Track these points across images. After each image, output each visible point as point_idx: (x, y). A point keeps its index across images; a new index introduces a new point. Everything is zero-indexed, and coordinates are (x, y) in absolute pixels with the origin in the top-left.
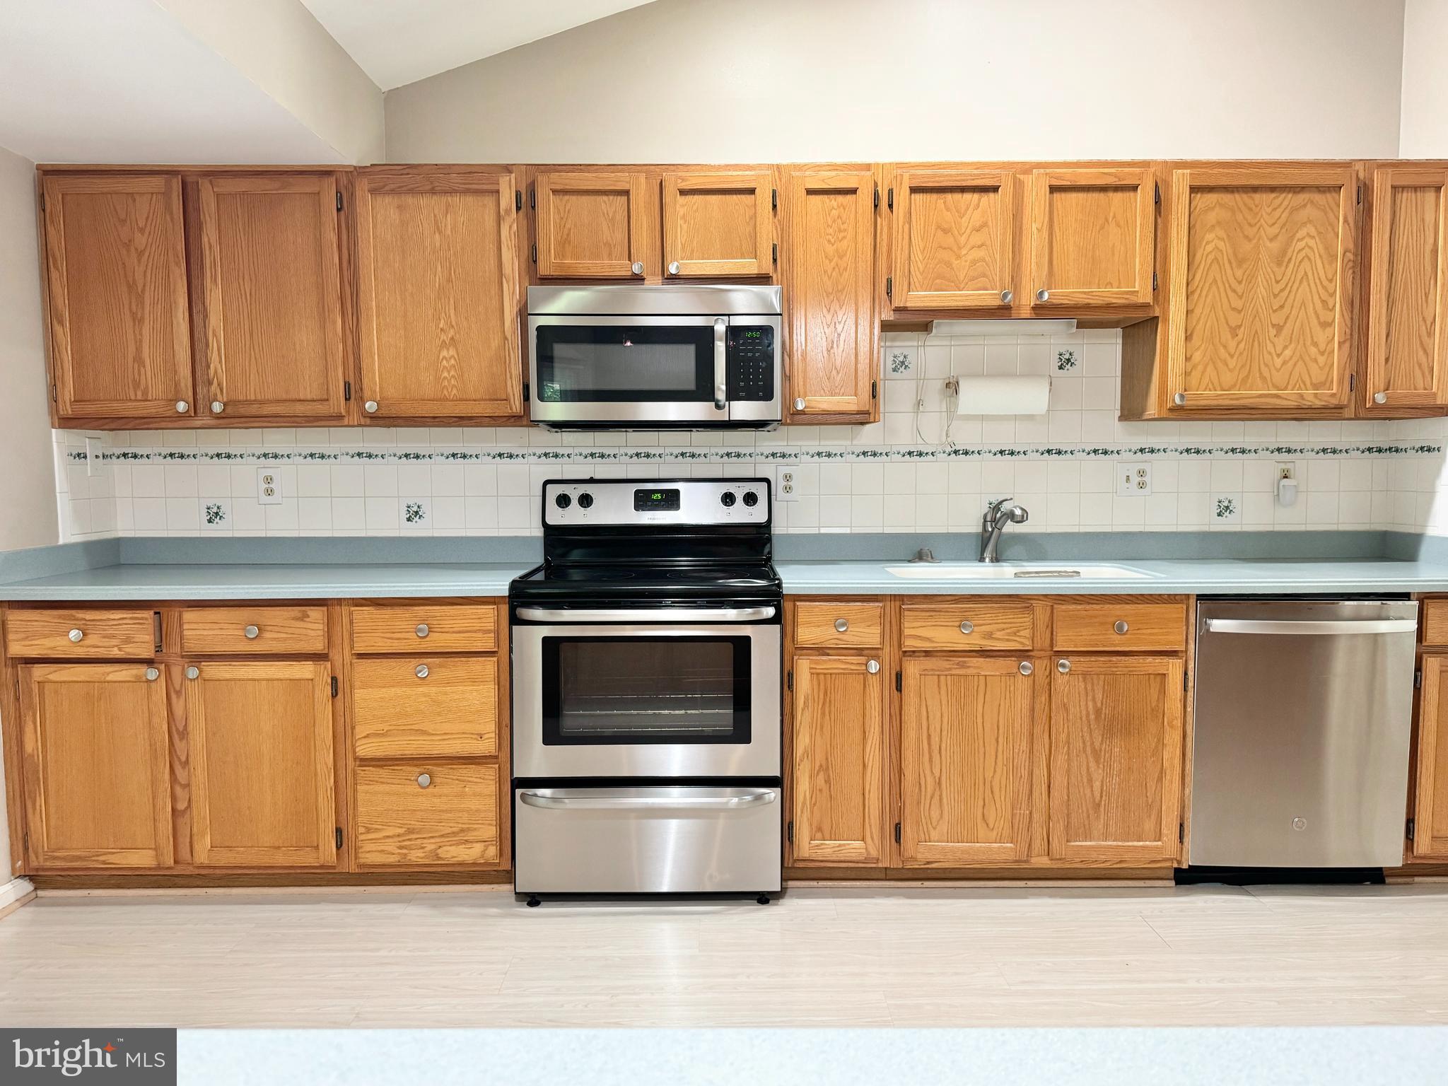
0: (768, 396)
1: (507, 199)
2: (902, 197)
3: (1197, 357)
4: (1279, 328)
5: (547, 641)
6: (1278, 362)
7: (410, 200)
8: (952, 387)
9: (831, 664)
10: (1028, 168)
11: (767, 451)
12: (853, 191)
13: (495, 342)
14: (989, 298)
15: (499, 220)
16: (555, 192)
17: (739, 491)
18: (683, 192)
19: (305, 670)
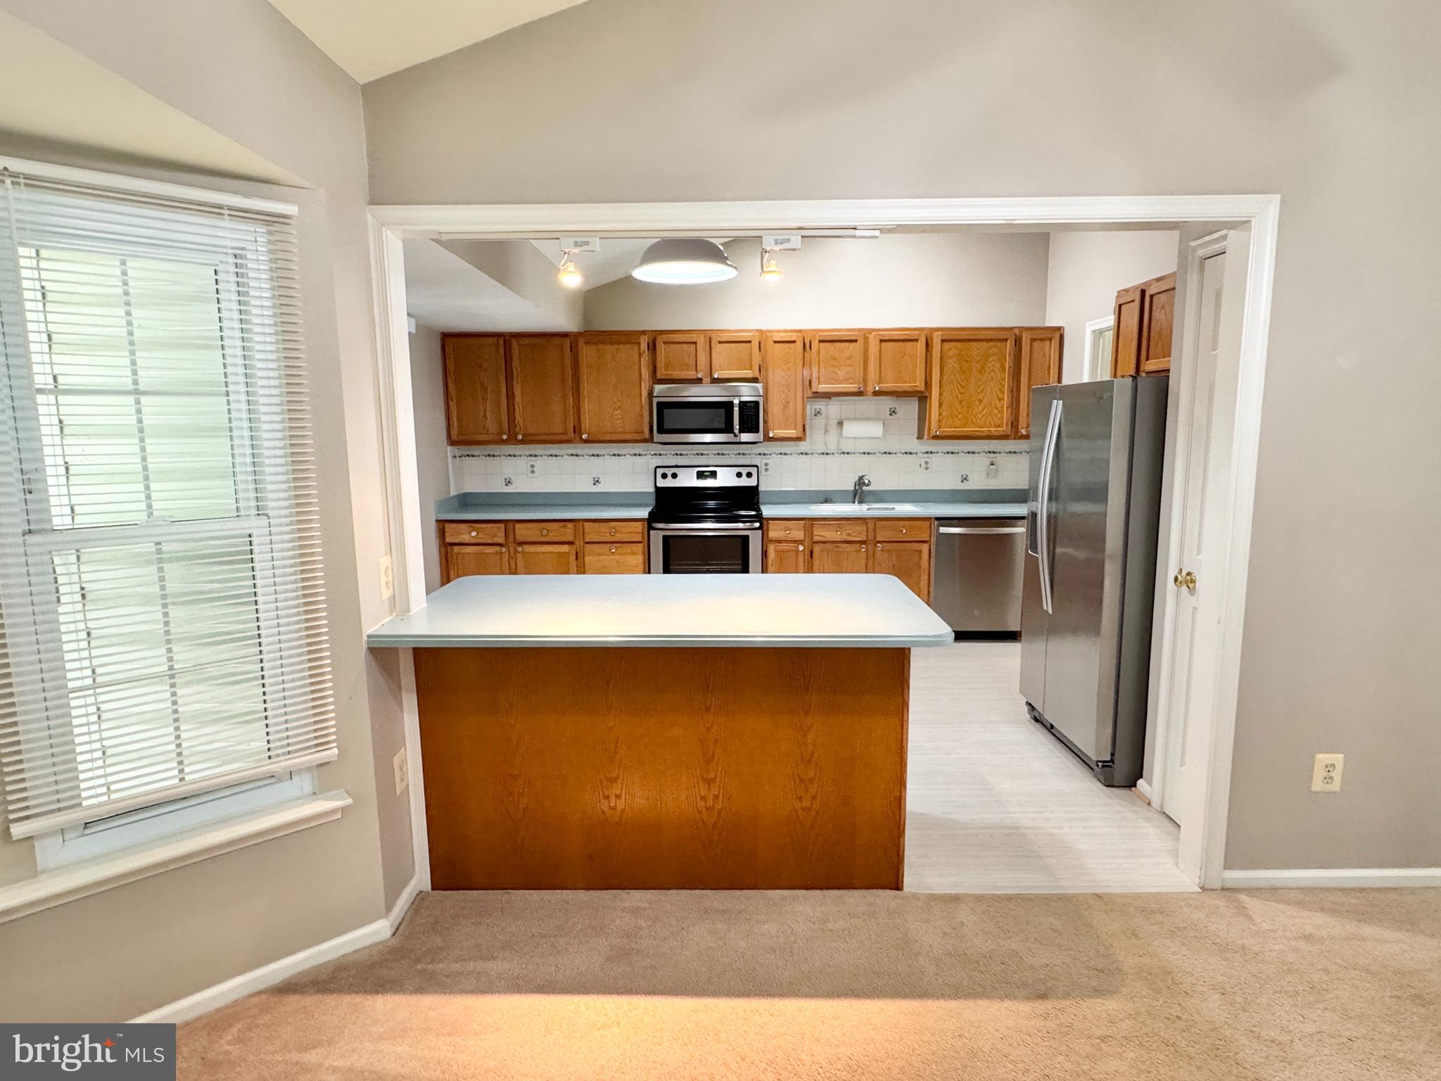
0: (757, 431)
1: (644, 346)
2: (815, 345)
3: (944, 413)
4: (980, 401)
5: (665, 538)
6: (980, 416)
7: (601, 347)
8: (840, 424)
9: (784, 546)
10: (871, 331)
11: (757, 453)
12: (794, 342)
13: (638, 407)
14: (853, 387)
15: (640, 355)
16: (664, 343)
17: (744, 471)
18: (720, 342)
19: (565, 548)
